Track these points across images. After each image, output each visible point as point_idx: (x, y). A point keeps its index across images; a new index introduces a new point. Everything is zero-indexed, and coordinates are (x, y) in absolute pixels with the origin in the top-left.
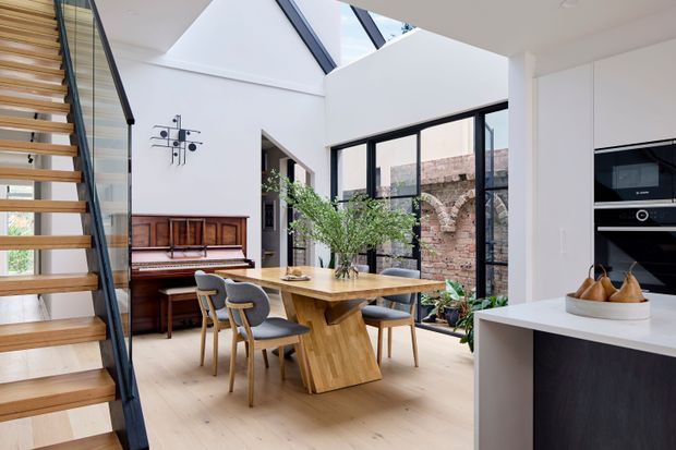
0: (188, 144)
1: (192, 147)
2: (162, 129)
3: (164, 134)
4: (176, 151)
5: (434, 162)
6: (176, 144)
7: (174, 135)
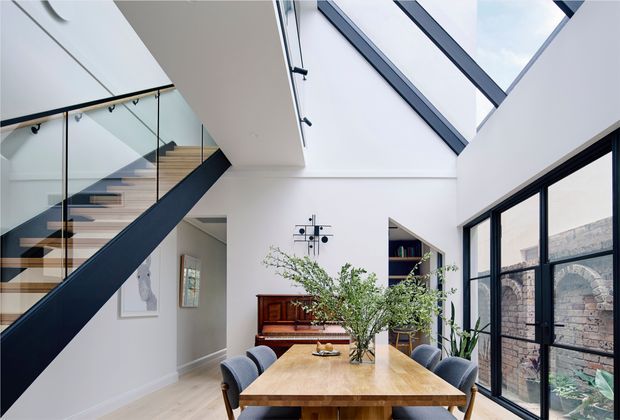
0: (321, 237)
1: (325, 240)
2: (300, 228)
3: (302, 231)
4: (311, 243)
5: (589, 226)
6: (311, 238)
7: (310, 231)
